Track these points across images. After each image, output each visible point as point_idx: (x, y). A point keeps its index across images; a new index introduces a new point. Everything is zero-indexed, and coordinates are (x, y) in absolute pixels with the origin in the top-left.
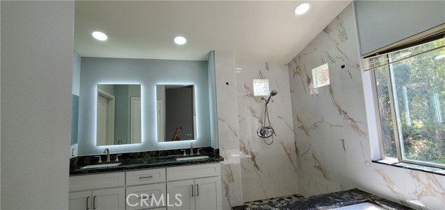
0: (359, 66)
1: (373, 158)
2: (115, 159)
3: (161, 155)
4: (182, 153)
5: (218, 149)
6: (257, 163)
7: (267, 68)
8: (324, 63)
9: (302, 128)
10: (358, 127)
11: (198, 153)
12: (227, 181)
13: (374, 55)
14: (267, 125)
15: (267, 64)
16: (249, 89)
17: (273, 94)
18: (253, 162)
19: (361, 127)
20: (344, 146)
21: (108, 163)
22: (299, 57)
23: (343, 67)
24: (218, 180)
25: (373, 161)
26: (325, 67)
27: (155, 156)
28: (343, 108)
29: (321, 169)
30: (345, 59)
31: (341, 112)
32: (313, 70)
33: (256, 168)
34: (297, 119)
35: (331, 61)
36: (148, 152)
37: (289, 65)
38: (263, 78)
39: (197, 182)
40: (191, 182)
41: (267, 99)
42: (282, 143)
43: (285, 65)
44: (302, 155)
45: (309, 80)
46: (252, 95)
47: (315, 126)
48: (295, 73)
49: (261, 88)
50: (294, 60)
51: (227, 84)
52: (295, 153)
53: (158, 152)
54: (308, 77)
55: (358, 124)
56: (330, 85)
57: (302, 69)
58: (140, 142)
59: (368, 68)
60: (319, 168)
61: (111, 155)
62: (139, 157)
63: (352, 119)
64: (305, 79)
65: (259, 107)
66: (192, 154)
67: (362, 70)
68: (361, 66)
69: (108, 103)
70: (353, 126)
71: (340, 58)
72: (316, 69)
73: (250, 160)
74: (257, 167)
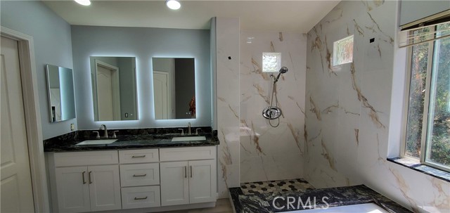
0: (392, 40)
1: (388, 155)
2: (113, 135)
3: (159, 133)
4: (181, 132)
5: (217, 131)
6: (260, 146)
7: (281, 39)
8: (349, 34)
9: (314, 110)
10: (377, 117)
11: (197, 133)
12: (225, 164)
13: (417, 26)
14: (274, 106)
15: (281, 33)
16: (257, 64)
17: (283, 71)
18: (256, 144)
19: (381, 119)
20: (357, 137)
21: (106, 139)
22: (320, 25)
23: (372, 40)
24: (213, 163)
25: (388, 159)
26: (350, 40)
27: (153, 133)
28: (363, 93)
29: (328, 158)
30: (376, 29)
31: (361, 97)
32: (335, 43)
33: (258, 151)
34: (310, 100)
35: (359, 32)
36: (146, 129)
37: (309, 35)
38: (274, 52)
39: (191, 163)
40: (185, 164)
41: (276, 77)
42: (290, 126)
43: (304, 34)
44: (311, 140)
45: (329, 56)
46: (259, 71)
47: (328, 110)
48: (315, 45)
49: (270, 63)
50: (315, 29)
51: (230, 58)
52: (304, 137)
53: (155, 129)
54: (328, 51)
55: (379, 114)
56: (352, 64)
57: (323, 40)
58: (137, 119)
59: (405, 44)
60: (327, 156)
61: (108, 131)
62: (137, 134)
63: (372, 108)
64: (325, 54)
65: (266, 86)
66: (190, 134)
67: (396, 45)
68: (395, 41)
69: (112, 74)
70: (372, 116)
71: (370, 29)
72: (338, 42)
73: (253, 142)
74: (260, 149)
